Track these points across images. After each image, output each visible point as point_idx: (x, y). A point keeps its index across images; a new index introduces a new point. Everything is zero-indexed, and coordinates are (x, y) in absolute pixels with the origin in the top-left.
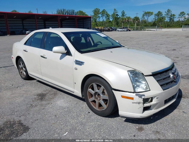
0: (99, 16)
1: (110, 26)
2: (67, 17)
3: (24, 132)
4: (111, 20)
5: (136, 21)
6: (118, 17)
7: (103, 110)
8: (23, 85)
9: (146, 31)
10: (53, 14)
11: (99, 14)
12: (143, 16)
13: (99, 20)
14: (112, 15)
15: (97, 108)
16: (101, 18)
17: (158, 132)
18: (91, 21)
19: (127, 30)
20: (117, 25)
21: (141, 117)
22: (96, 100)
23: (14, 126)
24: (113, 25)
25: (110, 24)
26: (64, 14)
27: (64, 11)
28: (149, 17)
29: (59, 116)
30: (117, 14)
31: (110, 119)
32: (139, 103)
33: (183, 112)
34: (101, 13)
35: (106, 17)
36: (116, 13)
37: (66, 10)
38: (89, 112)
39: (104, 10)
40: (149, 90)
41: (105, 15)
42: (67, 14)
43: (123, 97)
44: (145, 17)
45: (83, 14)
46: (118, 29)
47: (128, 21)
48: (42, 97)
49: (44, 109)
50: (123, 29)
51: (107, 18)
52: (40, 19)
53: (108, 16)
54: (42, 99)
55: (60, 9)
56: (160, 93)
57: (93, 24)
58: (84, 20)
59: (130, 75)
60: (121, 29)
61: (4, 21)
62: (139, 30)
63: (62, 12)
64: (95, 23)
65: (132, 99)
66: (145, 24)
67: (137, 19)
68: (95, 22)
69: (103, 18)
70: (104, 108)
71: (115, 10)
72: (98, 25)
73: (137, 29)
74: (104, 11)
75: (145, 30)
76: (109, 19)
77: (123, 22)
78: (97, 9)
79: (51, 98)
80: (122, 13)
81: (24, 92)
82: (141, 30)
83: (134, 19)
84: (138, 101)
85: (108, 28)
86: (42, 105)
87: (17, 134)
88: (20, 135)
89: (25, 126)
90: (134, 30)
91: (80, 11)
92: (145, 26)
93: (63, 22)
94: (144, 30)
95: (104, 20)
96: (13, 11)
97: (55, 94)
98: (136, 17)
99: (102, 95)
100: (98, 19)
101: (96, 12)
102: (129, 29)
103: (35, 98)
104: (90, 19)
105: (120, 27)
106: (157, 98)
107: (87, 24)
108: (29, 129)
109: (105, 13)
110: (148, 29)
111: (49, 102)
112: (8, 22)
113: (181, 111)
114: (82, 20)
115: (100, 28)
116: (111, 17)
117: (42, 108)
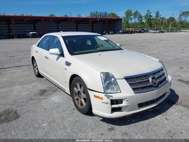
0: (131, 18)
1: (142, 28)
2: (98, 20)
3: (15, 120)
4: (144, 21)
5: (171, 21)
6: (152, 18)
7: (83, 107)
8: (34, 82)
9: (183, 32)
10: (87, 17)
11: (131, 15)
12: (180, 16)
13: (131, 22)
14: (145, 16)
15: (79, 106)
16: (133, 19)
17: (126, 134)
18: (121, 23)
19: (160, 32)
20: (150, 26)
21: (110, 118)
22: (79, 98)
23: (10, 114)
24: (145, 26)
25: (143, 26)
26: (96, 16)
27: (97, 13)
28: (187, 17)
29: (47, 110)
30: (150, 16)
31: (89, 117)
32: (107, 103)
33: (166, 118)
34: (133, 14)
35: (138, 19)
36: (150, 14)
37: (99, 13)
38: (74, 109)
39: (137, 11)
40: (119, 92)
41: (138, 17)
42: (100, 16)
43: (95, 96)
44: (182, 17)
45: (115, 16)
46: (150, 31)
47: (162, 22)
48: (43, 92)
49: (39, 102)
50: (156, 31)
51: (140, 19)
52: (73, 22)
53: (140, 18)
54: (41, 95)
55: (93, 12)
56: (130, 96)
57: (125, 26)
58: (115, 22)
59: (102, 76)
60: (154, 30)
61: (41, 24)
62: (174, 32)
63: (95, 14)
64: (127, 25)
65: (102, 99)
66: (182, 25)
67: (172, 19)
68: (127, 23)
69: (136, 20)
70: (84, 107)
71: (148, 11)
72: (130, 27)
73: (172, 31)
74: (136, 13)
75: (181, 32)
76: (142, 20)
77: (157, 24)
78: (129, 10)
79: (49, 94)
80: (156, 14)
81: (31, 87)
82: (176, 31)
83: (169, 20)
84: (106, 102)
85: (140, 29)
86: (39, 99)
87: (10, 120)
88: (11, 121)
89: (18, 114)
90: (168, 31)
91: (112, 13)
92: (182, 27)
93: (94, 25)
94: (179, 32)
95: (136, 21)
96: (51, 15)
97: (55, 91)
98: (171, 18)
99: (82, 94)
100: (130, 20)
101: (129, 13)
102: (163, 31)
103: (37, 93)
104: (121, 21)
105: (153, 29)
106: (127, 101)
107: (117, 26)
108: (20, 117)
109: (138, 14)
110: (185, 31)
111: (46, 97)
112: (45, 25)
113: (165, 117)
114: (113, 22)
115: (131, 30)
116: (144, 18)
117: (38, 101)
